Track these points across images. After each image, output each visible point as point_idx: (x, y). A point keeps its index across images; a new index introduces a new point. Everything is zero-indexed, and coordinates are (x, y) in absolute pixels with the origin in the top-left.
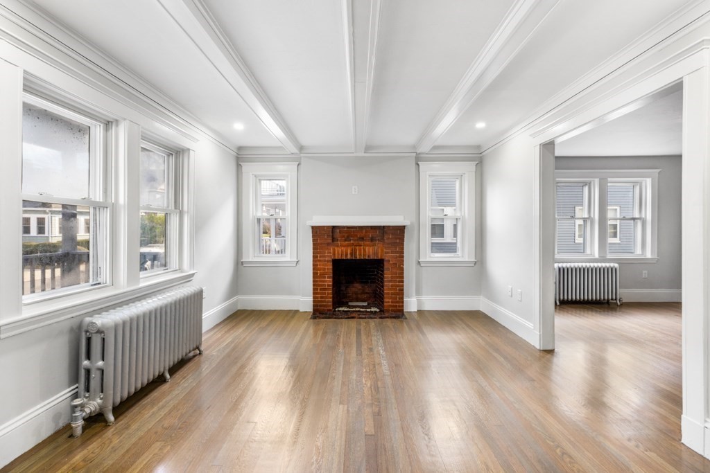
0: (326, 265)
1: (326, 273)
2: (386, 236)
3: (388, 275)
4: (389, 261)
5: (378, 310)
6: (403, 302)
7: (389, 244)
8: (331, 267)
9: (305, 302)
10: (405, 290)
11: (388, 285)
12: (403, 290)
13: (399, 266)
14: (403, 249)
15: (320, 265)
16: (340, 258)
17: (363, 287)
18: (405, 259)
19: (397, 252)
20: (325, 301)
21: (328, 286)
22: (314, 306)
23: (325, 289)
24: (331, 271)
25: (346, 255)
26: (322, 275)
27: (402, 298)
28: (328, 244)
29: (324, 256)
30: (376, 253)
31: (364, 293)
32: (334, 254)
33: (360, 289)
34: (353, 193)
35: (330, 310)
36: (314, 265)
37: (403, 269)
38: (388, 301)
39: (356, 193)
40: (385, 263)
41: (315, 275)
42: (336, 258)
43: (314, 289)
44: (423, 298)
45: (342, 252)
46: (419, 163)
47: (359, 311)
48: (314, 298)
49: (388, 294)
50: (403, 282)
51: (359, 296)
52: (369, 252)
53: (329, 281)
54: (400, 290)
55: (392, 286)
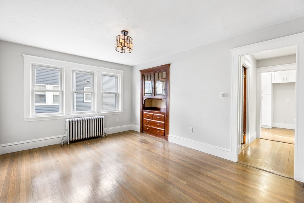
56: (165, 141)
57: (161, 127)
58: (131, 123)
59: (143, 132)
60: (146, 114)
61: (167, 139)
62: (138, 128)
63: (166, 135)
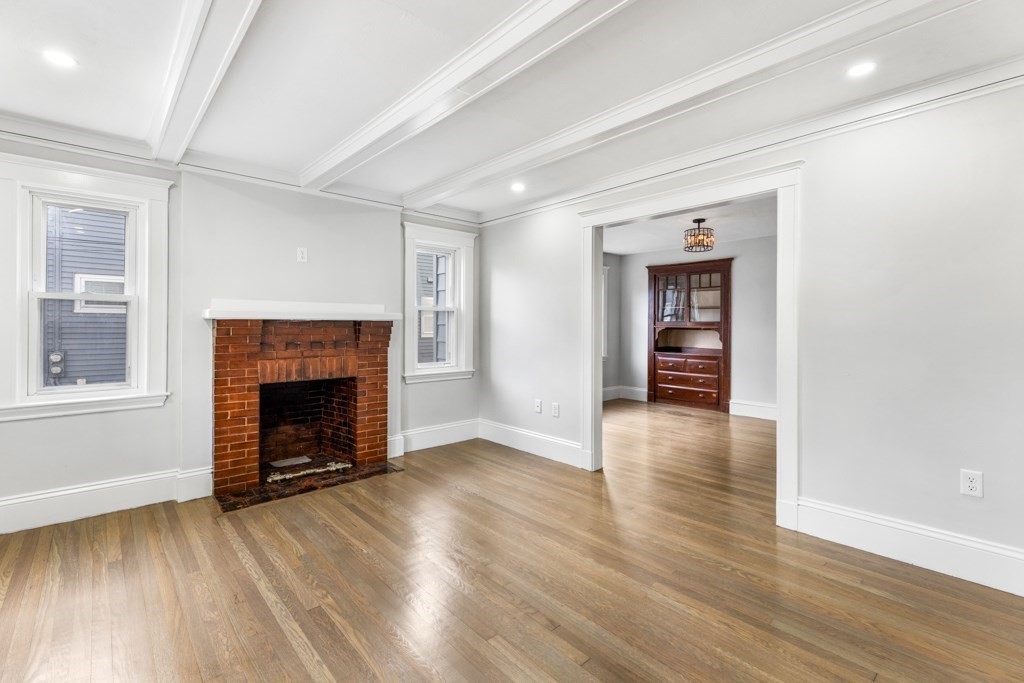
0: (245, 397)
1: (243, 414)
2: (362, 338)
3: (362, 404)
4: (364, 380)
5: (350, 466)
6: (386, 445)
7: (365, 351)
8: (258, 400)
9: (194, 479)
10: (389, 424)
11: (363, 419)
12: (386, 425)
13: (381, 386)
14: (386, 358)
15: (232, 399)
16: (275, 380)
17: (297, 430)
18: (389, 374)
19: (378, 365)
20: (243, 469)
21: (250, 437)
22: (216, 484)
23: (243, 445)
24: (258, 408)
25: (289, 374)
26: (238, 418)
27: (385, 438)
28: (251, 356)
29: (243, 380)
30: (343, 369)
31: (299, 440)
32: (264, 376)
33: (290, 436)
34: (299, 259)
35: (254, 484)
36: (216, 400)
37: (386, 391)
38: (362, 447)
39: (305, 260)
40: (359, 385)
41: (219, 419)
42: (268, 381)
43: (216, 450)
44: (410, 432)
45: (280, 369)
46: (406, 223)
47: (314, 474)
48: (216, 466)
49: (363, 434)
50: (386, 411)
51: (290, 448)
52: (331, 366)
53: (251, 428)
54: (381, 426)
55: (370, 420)
56: (722, 415)
57: (709, 386)
58: (619, 384)
59: (655, 401)
60: (664, 362)
61: (726, 410)
62: (642, 391)
63: (721, 402)
